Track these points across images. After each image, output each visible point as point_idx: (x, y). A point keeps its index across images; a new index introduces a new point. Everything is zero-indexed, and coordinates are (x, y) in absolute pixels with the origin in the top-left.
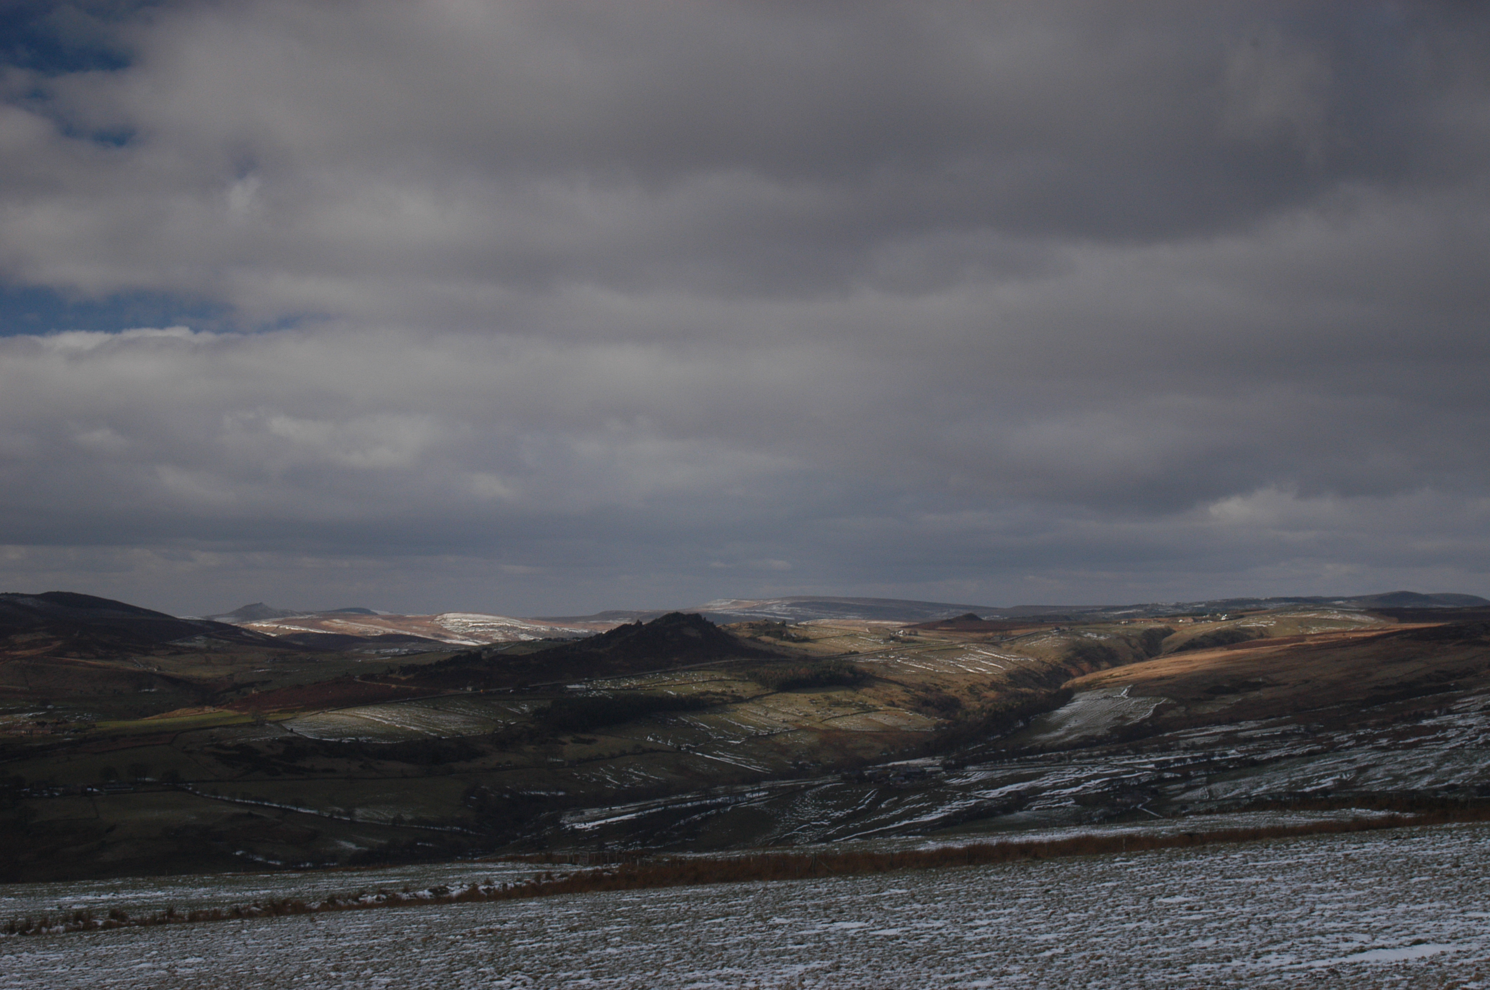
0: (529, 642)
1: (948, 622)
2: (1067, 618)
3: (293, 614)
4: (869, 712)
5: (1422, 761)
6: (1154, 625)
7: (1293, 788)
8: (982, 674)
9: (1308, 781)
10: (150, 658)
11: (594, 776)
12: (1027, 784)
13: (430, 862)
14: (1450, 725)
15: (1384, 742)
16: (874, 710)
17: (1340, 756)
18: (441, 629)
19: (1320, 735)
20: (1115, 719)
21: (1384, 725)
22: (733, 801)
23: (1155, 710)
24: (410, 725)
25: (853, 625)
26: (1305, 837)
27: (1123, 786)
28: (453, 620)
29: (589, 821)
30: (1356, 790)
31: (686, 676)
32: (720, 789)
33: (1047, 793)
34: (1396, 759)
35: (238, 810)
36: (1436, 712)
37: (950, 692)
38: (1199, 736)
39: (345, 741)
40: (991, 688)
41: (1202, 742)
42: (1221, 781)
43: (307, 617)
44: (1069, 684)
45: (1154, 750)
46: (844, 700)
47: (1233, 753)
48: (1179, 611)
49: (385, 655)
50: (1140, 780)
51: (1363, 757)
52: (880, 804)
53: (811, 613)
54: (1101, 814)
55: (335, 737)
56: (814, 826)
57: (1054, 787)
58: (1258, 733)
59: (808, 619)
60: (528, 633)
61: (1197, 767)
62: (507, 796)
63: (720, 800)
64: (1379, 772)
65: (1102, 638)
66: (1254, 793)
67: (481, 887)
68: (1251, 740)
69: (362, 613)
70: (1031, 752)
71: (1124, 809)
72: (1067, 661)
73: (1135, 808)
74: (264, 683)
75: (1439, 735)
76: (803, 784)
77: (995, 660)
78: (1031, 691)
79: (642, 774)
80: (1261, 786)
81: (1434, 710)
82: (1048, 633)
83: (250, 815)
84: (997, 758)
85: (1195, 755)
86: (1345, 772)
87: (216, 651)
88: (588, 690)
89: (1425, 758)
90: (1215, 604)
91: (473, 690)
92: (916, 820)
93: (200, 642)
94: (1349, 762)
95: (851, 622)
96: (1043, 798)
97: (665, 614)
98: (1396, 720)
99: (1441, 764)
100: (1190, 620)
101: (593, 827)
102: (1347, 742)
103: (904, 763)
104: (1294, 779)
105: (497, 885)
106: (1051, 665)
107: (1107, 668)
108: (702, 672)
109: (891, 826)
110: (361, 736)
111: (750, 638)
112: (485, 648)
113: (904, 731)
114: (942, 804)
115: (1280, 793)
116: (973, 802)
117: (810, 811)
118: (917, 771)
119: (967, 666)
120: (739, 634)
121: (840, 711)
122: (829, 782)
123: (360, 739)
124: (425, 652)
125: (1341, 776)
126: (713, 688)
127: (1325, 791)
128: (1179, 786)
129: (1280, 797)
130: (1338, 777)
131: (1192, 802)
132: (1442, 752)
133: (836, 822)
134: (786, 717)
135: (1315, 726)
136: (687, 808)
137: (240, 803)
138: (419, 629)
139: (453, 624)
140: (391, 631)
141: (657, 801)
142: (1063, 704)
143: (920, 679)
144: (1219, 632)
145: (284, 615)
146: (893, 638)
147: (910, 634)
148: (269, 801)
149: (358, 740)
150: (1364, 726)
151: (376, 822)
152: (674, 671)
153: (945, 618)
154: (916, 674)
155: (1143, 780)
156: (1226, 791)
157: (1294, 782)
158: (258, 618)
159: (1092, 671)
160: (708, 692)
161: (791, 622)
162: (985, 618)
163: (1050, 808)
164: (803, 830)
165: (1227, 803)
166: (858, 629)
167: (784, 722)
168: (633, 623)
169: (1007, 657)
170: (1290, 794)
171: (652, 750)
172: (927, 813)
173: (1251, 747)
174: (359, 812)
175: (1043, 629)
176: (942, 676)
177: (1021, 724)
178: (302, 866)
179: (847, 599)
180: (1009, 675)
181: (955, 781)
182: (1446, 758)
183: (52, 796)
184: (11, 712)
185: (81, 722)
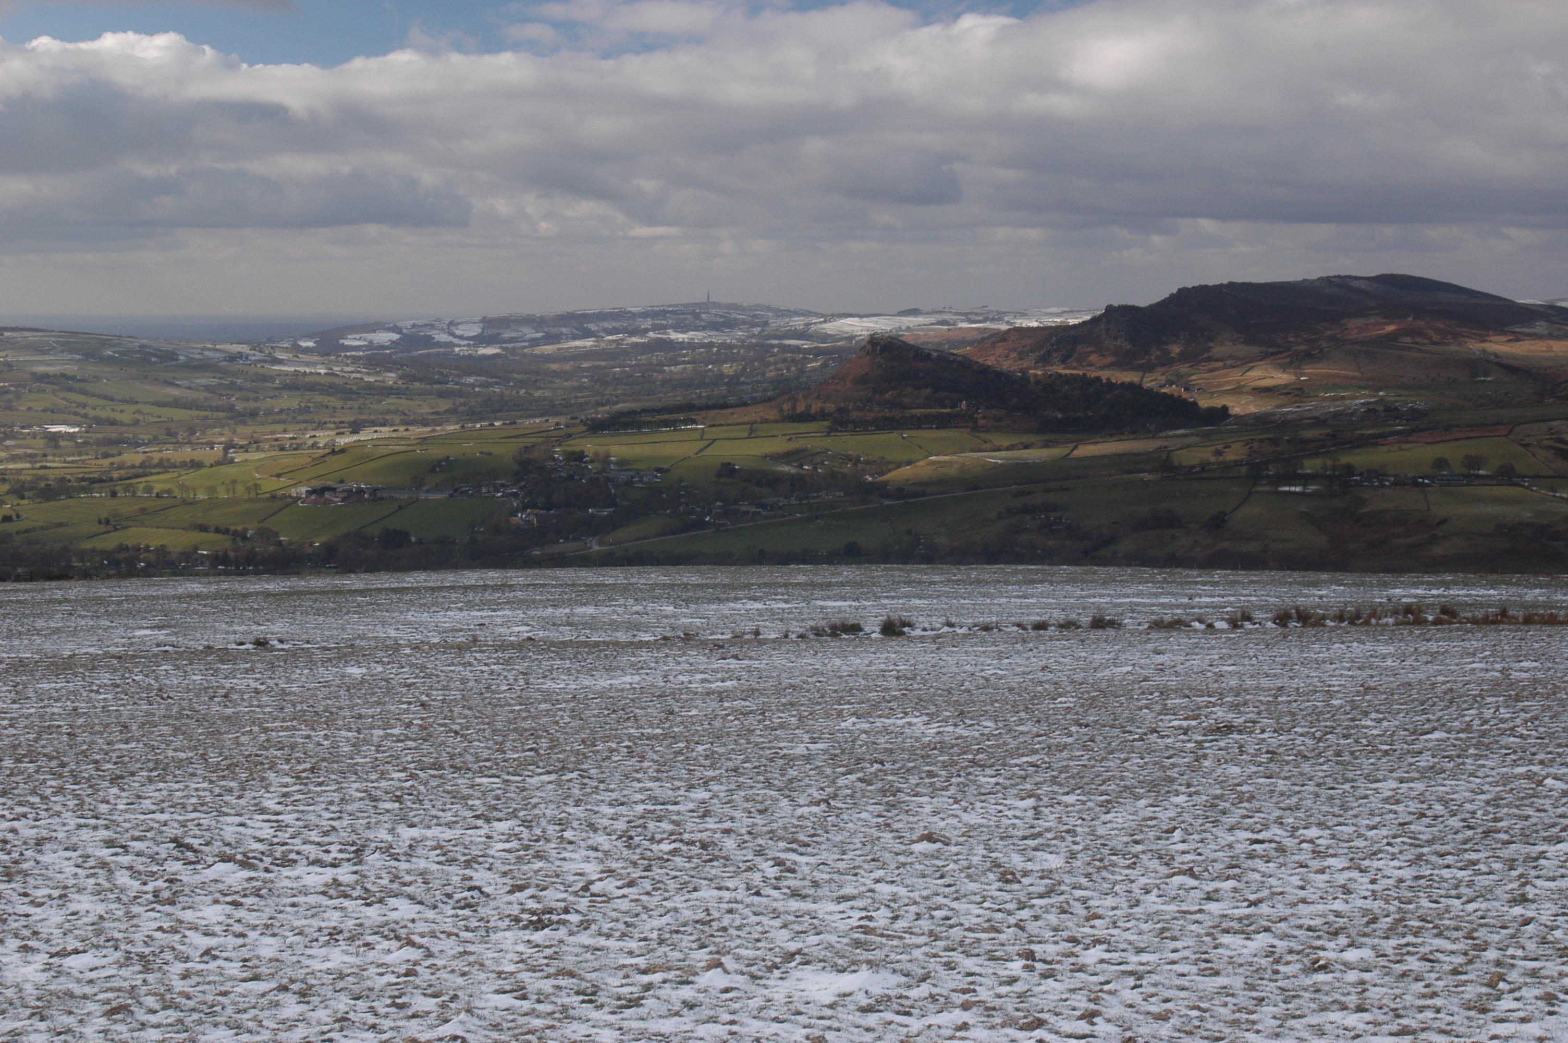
10: (1486, 345)
87: (1558, 338)
93: (1540, 327)
183: (1382, 486)
184: (1343, 398)
185: (1413, 410)
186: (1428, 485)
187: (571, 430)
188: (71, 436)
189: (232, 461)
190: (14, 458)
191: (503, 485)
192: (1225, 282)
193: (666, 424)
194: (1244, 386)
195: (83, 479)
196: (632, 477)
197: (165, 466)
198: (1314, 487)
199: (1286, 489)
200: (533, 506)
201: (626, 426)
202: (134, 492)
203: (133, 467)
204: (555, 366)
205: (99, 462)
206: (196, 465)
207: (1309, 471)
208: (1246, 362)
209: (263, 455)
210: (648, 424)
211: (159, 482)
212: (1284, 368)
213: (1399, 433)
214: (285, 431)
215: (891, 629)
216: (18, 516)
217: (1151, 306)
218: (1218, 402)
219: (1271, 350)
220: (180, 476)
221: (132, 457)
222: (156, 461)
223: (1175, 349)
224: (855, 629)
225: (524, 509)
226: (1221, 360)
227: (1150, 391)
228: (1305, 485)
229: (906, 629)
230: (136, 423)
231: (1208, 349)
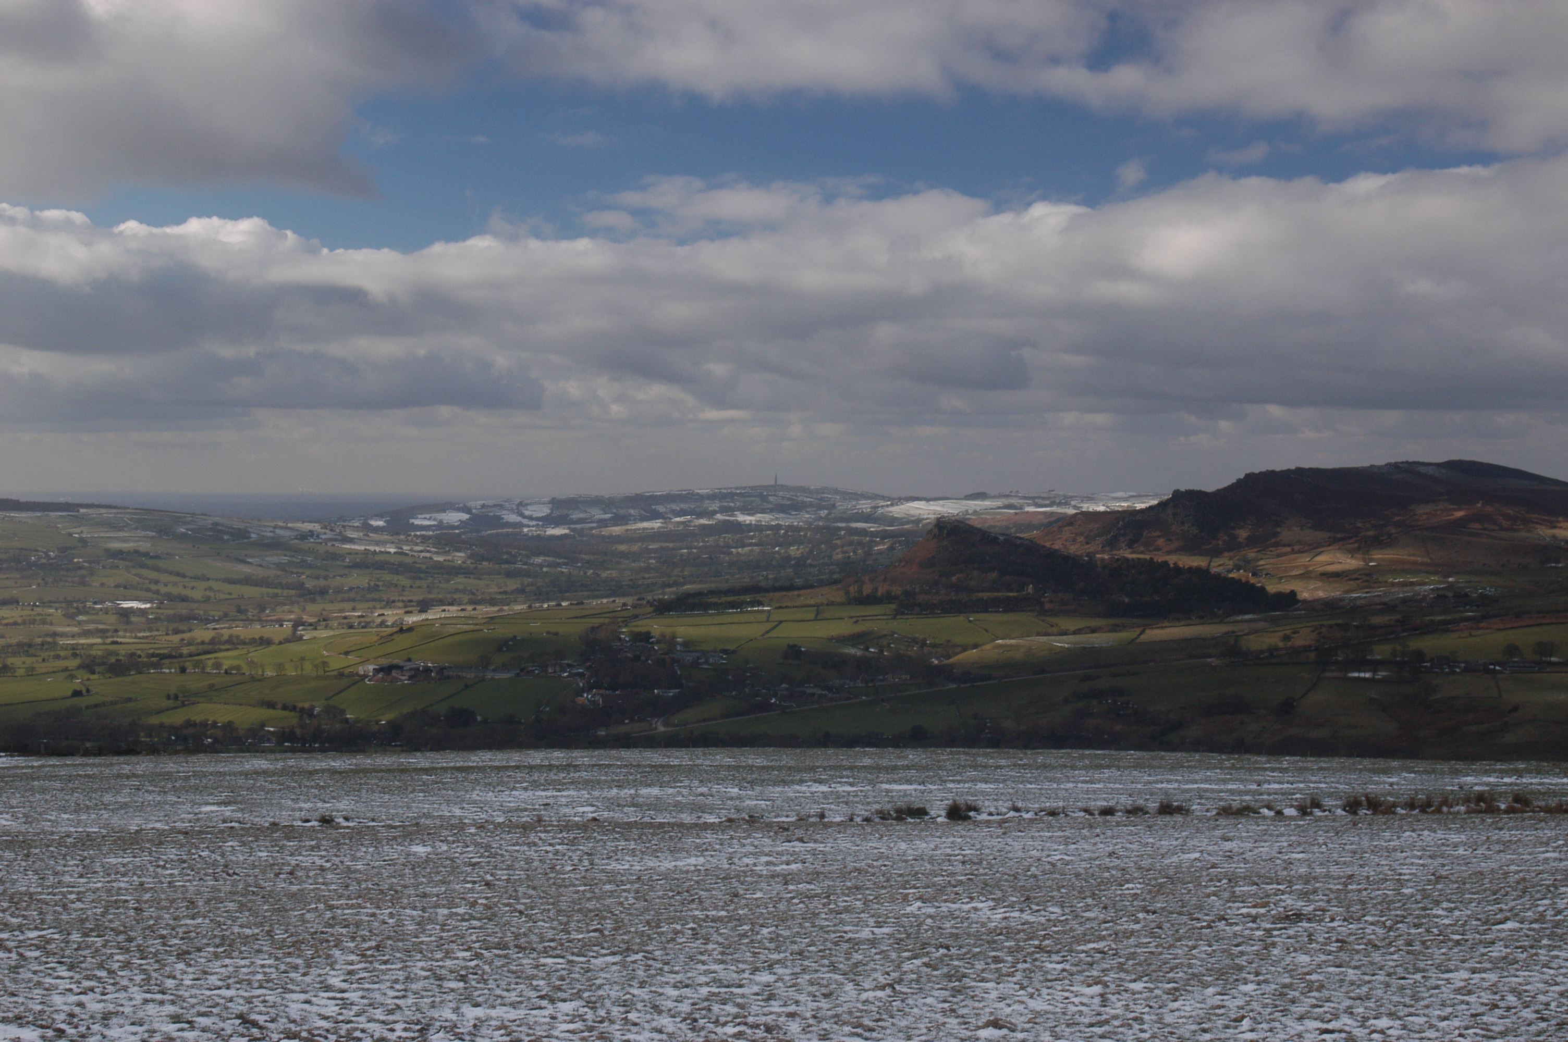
10: (1557, 532)
183: (1454, 672)
184: (1412, 584)
185: (1482, 596)
186: (1499, 672)
187: (638, 611)
188: (143, 612)
189: (300, 638)
190: (86, 634)
191: (569, 665)
192: (1293, 468)
193: (733, 605)
194: (1312, 571)
195: (153, 655)
196: (698, 658)
197: (234, 643)
198: (1384, 674)
199: (1356, 675)
200: (597, 685)
201: (693, 607)
202: (203, 668)
203: (203, 643)
204: (622, 547)
205: (168, 638)
206: (265, 642)
207: (1379, 657)
208: (1315, 548)
209: (332, 633)
210: (715, 606)
211: (228, 659)
212: (1352, 552)
213: (1470, 619)
214: (354, 609)
215: (957, 813)
216: (88, 691)
217: (1218, 491)
218: (1286, 588)
219: (1339, 535)
220: (249, 652)
221: (202, 634)
222: (226, 637)
223: (1243, 534)
224: (921, 813)
225: (590, 688)
226: (1289, 545)
227: (1217, 576)
228: (1375, 671)
229: (972, 814)
230: (207, 600)
231: (1276, 534)
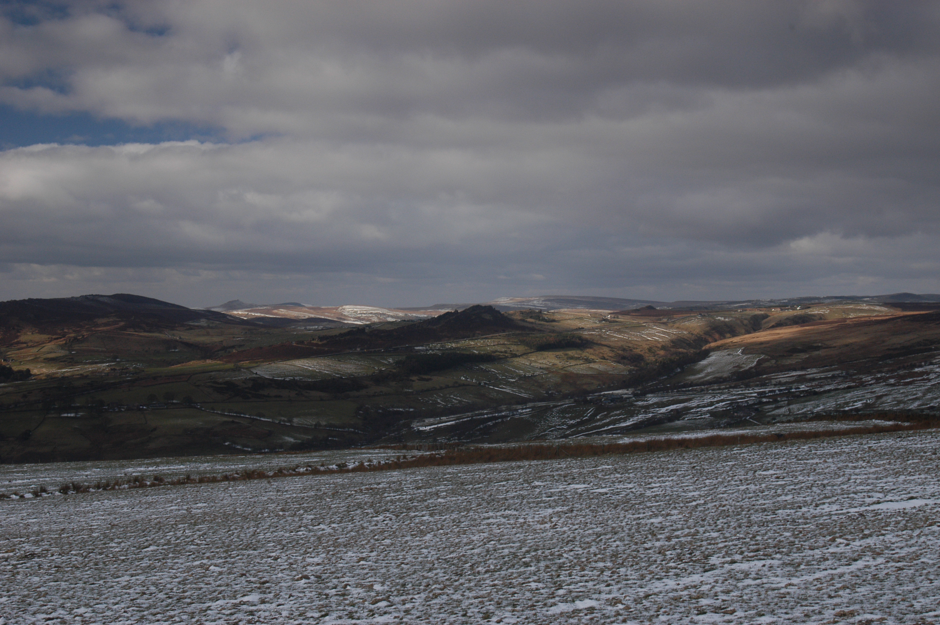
0: (393, 322)
1: (636, 311)
2: (706, 308)
3: (256, 306)
4: (590, 363)
5: (914, 392)
6: (757, 312)
7: (839, 408)
8: (656, 341)
9: (847, 404)
10: (175, 332)
11: (430, 400)
12: (682, 405)
13: (336, 449)
14: (931, 372)
15: (892, 381)
16: (593, 361)
17: (866, 389)
18: (342, 314)
19: (854, 377)
20: (734, 367)
21: (892, 371)
22: (511, 414)
23: (757, 362)
24: (324, 370)
25: (581, 312)
26: (846, 436)
27: (739, 406)
28: (348, 309)
29: (428, 426)
30: (875, 409)
31: (484, 342)
32: (504, 407)
33: (694, 410)
34: (899, 391)
35: (225, 419)
36: (923, 364)
37: (638, 351)
38: (783, 377)
39: (287, 379)
40: (661, 349)
41: (785, 381)
42: (795, 404)
43: (265, 308)
44: (707, 347)
45: (757, 386)
46: (576, 356)
47: (803, 387)
48: (772, 304)
49: (310, 330)
50: (748, 403)
51: (879, 390)
52: (596, 416)
53: (556, 305)
54: (726, 422)
55: (281, 377)
56: (559, 429)
57: (698, 407)
58: (818, 376)
59: (555, 308)
60: (392, 317)
61: (780, 395)
62: (380, 411)
63: (503, 414)
64: (889, 399)
65: (727, 320)
66: (815, 410)
67: (366, 464)
68: (813, 379)
69: (296, 305)
70: (685, 386)
71: (739, 420)
72: (706, 333)
73: (745, 419)
74: (240, 346)
75: (925, 377)
76: (551, 404)
77: (664, 333)
78: (685, 351)
79: (458, 398)
80: (819, 407)
81: (921, 362)
82: (694, 316)
83: (233, 422)
84: (665, 390)
85: (781, 388)
86: (869, 399)
87: (212, 328)
88: (427, 350)
89: (916, 390)
90: (793, 300)
91: (361, 349)
92: (617, 426)
93: (203, 322)
94: (871, 392)
95: (580, 310)
96: (692, 413)
97: (471, 306)
98: (899, 369)
99: (926, 394)
100: (779, 309)
101: (430, 429)
102: (870, 381)
103: (611, 392)
104: (838, 403)
105: (375, 462)
106: (696, 336)
107: (730, 338)
108: (493, 340)
109: (603, 429)
110: (296, 376)
111: (520, 320)
112: (367, 326)
113: (610, 374)
114: (632, 416)
115: (831, 410)
116: (651, 415)
117: (555, 420)
118: (619, 397)
119: (647, 336)
120: (515, 317)
121: (573, 363)
122: (567, 403)
123: (296, 378)
124: (331, 328)
125: (867, 401)
126: (499, 348)
127: (857, 410)
128: (771, 406)
129: (831, 413)
130: (865, 401)
131: (779, 415)
132: (926, 387)
133: (570, 427)
134: (542, 366)
135: (851, 371)
136: (485, 418)
137: (227, 415)
138: (329, 315)
139: (348, 312)
140: (313, 316)
141: (467, 414)
142: (704, 358)
143: (620, 344)
144: (796, 317)
145: (251, 307)
146: (604, 320)
147: (614, 318)
148: (244, 414)
149: (294, 379)
150: (881, 372)
151: (306, 426)
152: (476, 339)
153: (635, 308)
154: (618, 341)
155: (750, 403)
156: (799, 410)
157: (839, 404)
158: (236, 309)
159: (721, 339)
160: (496, 351)
161: (545, 310)
162: (658, 308)
163: (695, 419)
164: (552, 431)
165: (799, 416)
166: (584, 314)
167: (541, 368)
168: (453, 311)
169: (671, 331)
170: (836, 411)
171: (464, 385)
172: (624, 422)
173: (814, 384)
174: (295, 420)
175: (692, 315)
176: (633, 342)
177: (679, 370)
178: (263, 451)
179: (576, 297)
180: (672, 341)
181: (640, 403)
182: (929, 390)
183: (120, 411)
184: (96, 363)
185: (135, 368)
186: (145, 410)
192: (27, 298)
194: (39, 358)
198: (81, 414)
199: (66, 415)
207: (78, 405)
208: (40, 344)
212: (62, 347)
213: (129, 381)
218: (24, 368)
219: (54, 337)
226: (25, 343)
228: (76, 413)
231: (17, 337)
